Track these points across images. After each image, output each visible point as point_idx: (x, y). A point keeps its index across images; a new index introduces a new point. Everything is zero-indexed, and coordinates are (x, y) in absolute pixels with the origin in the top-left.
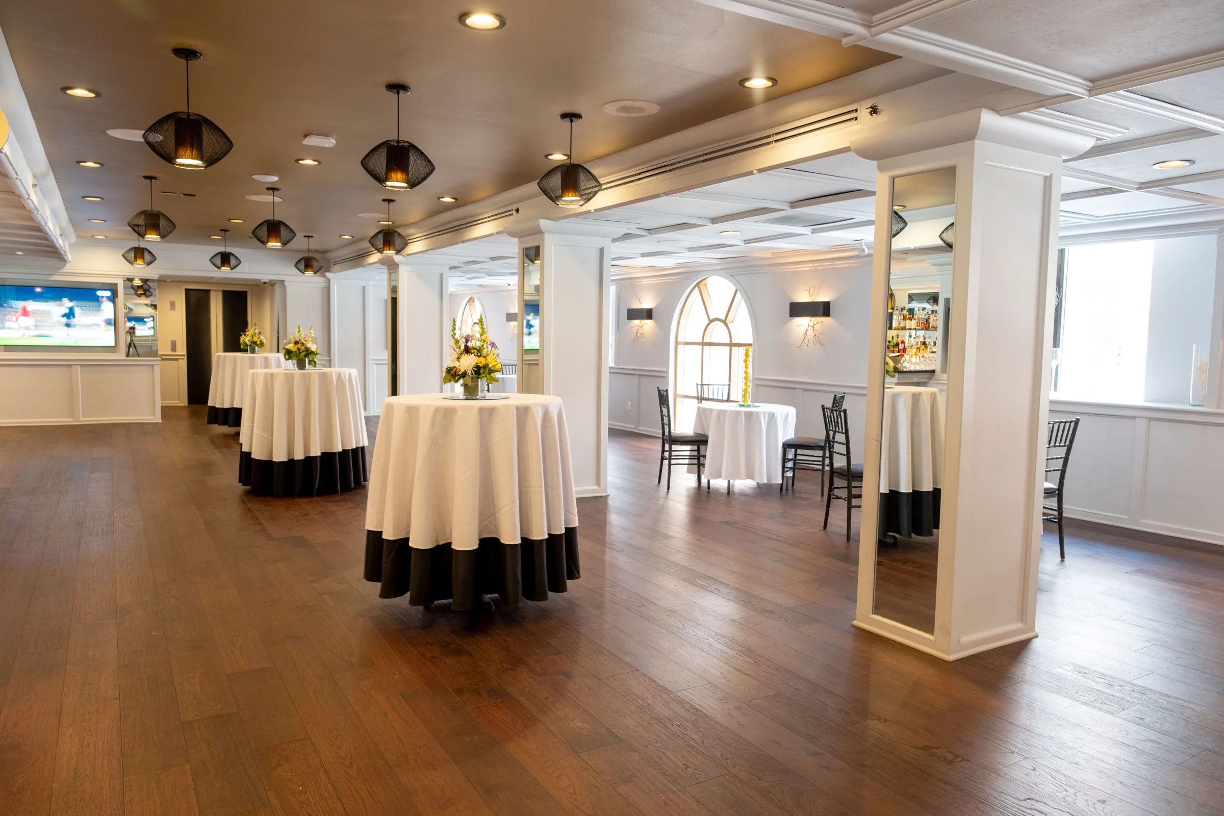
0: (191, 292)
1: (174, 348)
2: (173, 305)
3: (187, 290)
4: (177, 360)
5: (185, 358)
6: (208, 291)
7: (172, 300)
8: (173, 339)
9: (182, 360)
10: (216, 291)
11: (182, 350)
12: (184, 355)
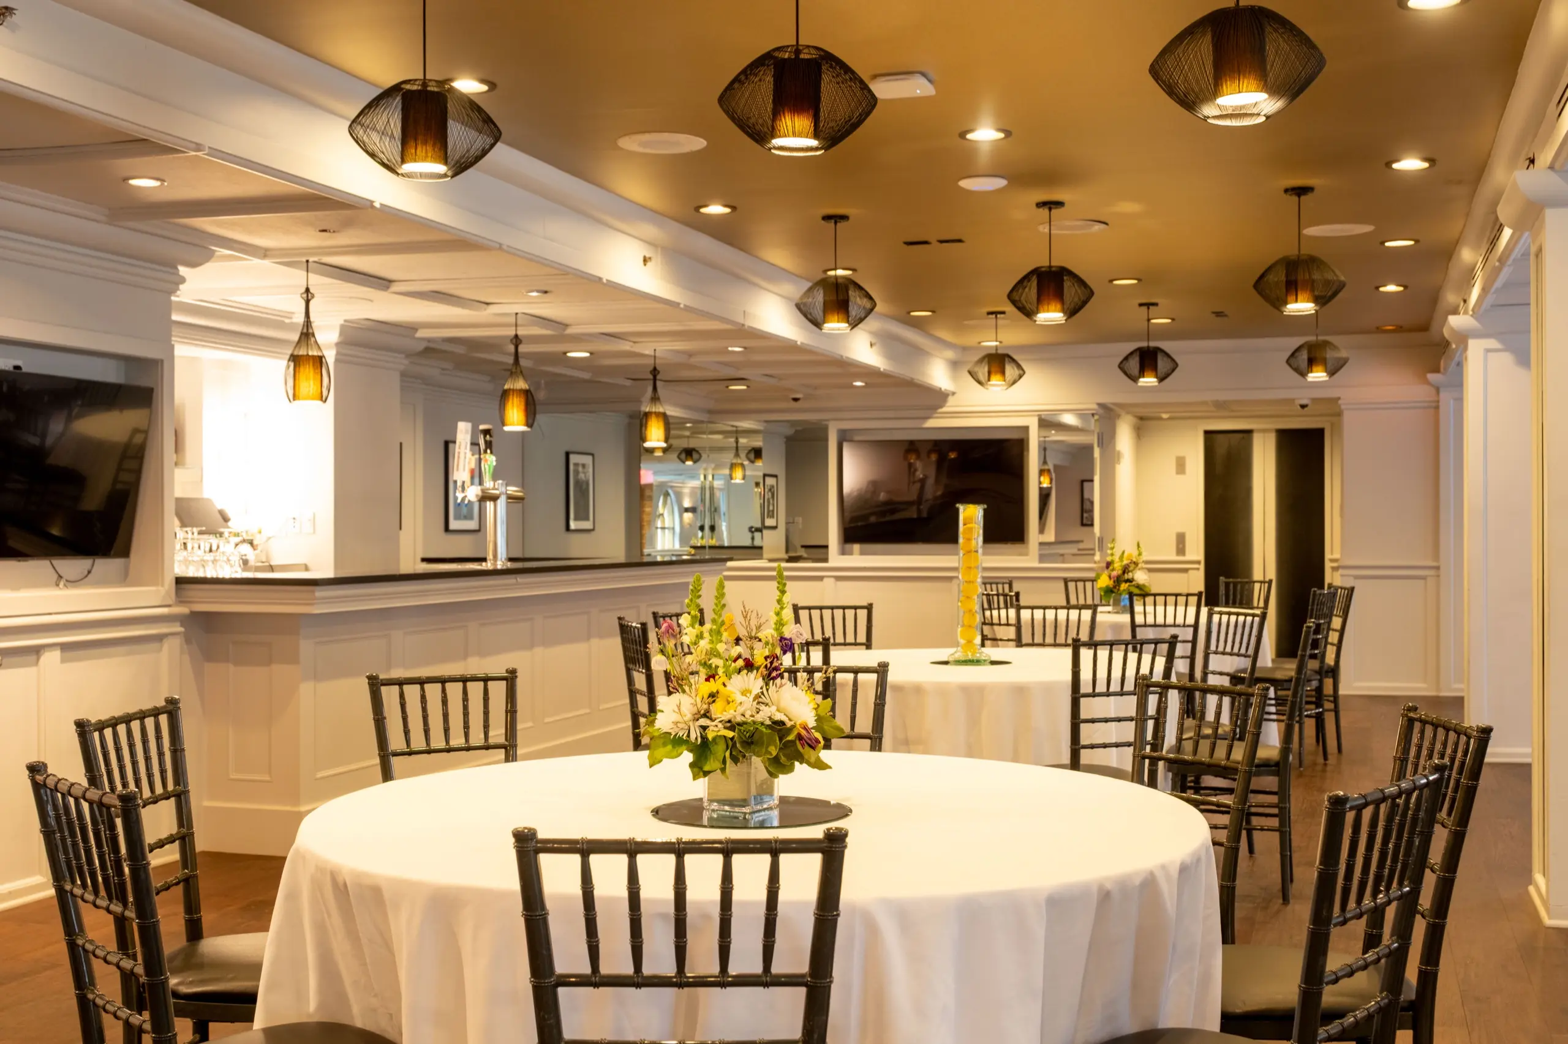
0: (1214, 436)
1: (1181, 550)
2: (1181, 466)
3: (1207, 433)
4: (1186, 570)
5: (1202, 567)
6: (1249, 432)
7: (1181, 454)
8: (1181, 530)
9: (1195, 572)
10: (1264, 431)
11: (1196, 550)
12: (1199, 562)
